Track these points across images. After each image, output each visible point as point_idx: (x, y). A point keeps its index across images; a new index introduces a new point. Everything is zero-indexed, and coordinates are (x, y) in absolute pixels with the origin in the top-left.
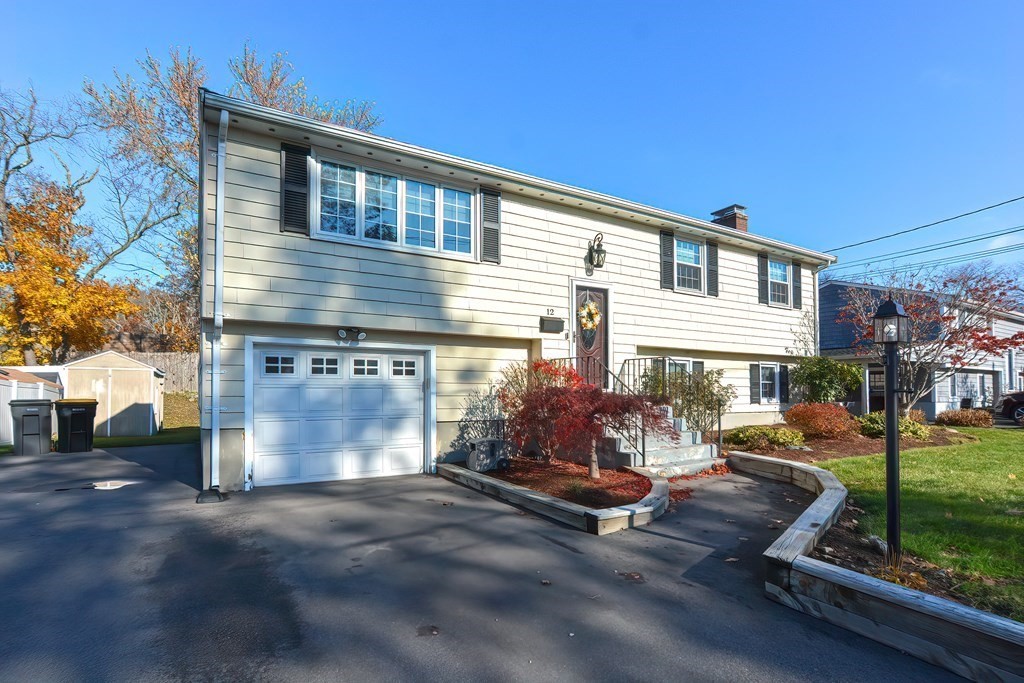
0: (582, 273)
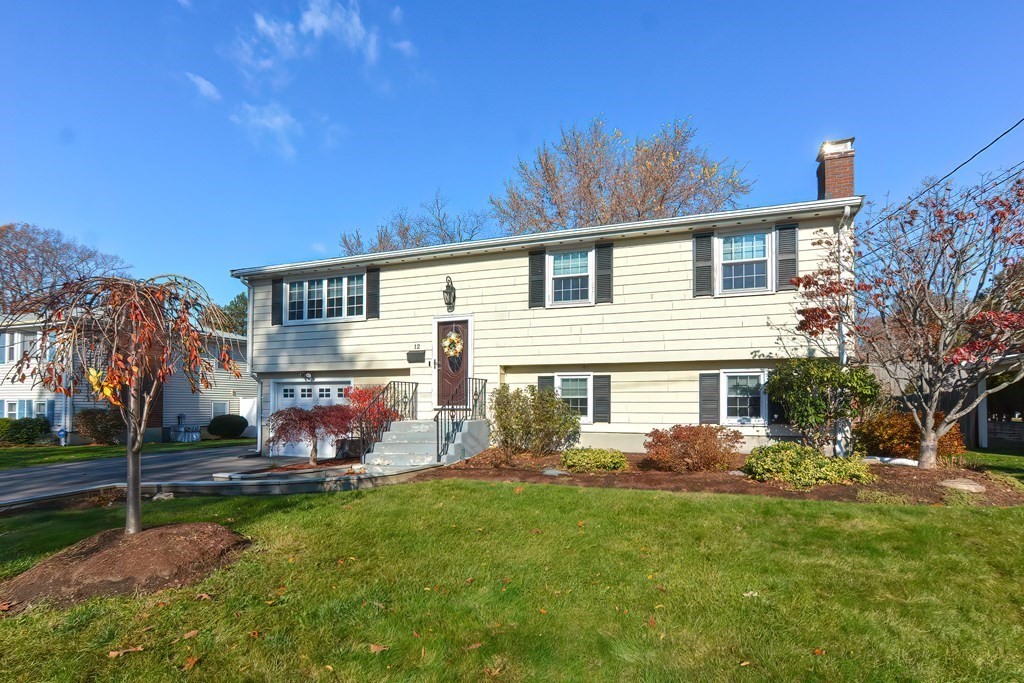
0: (444, 311)
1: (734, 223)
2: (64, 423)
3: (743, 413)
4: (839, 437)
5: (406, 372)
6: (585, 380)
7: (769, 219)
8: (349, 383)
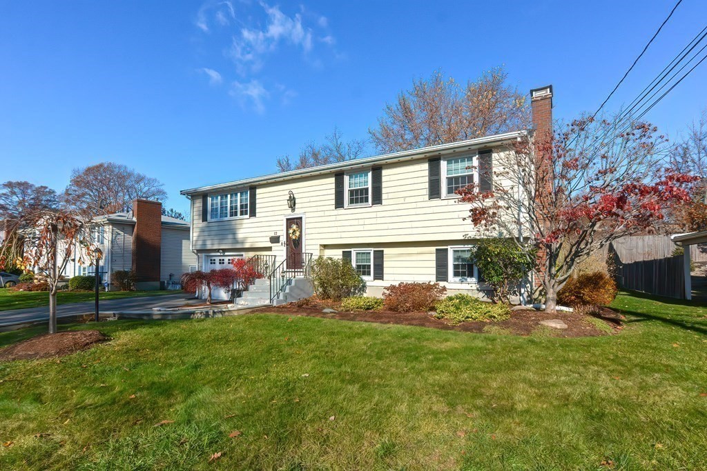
0: (290, 211)
1: (451, 151)
2: (107, 278)
3: (463, 274)
4: (523, 291)
5: (269, 249)
6: (370, 253)
7: (473, 147)
8: (242, 255)
